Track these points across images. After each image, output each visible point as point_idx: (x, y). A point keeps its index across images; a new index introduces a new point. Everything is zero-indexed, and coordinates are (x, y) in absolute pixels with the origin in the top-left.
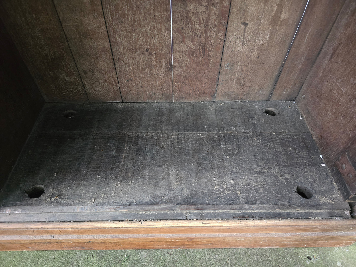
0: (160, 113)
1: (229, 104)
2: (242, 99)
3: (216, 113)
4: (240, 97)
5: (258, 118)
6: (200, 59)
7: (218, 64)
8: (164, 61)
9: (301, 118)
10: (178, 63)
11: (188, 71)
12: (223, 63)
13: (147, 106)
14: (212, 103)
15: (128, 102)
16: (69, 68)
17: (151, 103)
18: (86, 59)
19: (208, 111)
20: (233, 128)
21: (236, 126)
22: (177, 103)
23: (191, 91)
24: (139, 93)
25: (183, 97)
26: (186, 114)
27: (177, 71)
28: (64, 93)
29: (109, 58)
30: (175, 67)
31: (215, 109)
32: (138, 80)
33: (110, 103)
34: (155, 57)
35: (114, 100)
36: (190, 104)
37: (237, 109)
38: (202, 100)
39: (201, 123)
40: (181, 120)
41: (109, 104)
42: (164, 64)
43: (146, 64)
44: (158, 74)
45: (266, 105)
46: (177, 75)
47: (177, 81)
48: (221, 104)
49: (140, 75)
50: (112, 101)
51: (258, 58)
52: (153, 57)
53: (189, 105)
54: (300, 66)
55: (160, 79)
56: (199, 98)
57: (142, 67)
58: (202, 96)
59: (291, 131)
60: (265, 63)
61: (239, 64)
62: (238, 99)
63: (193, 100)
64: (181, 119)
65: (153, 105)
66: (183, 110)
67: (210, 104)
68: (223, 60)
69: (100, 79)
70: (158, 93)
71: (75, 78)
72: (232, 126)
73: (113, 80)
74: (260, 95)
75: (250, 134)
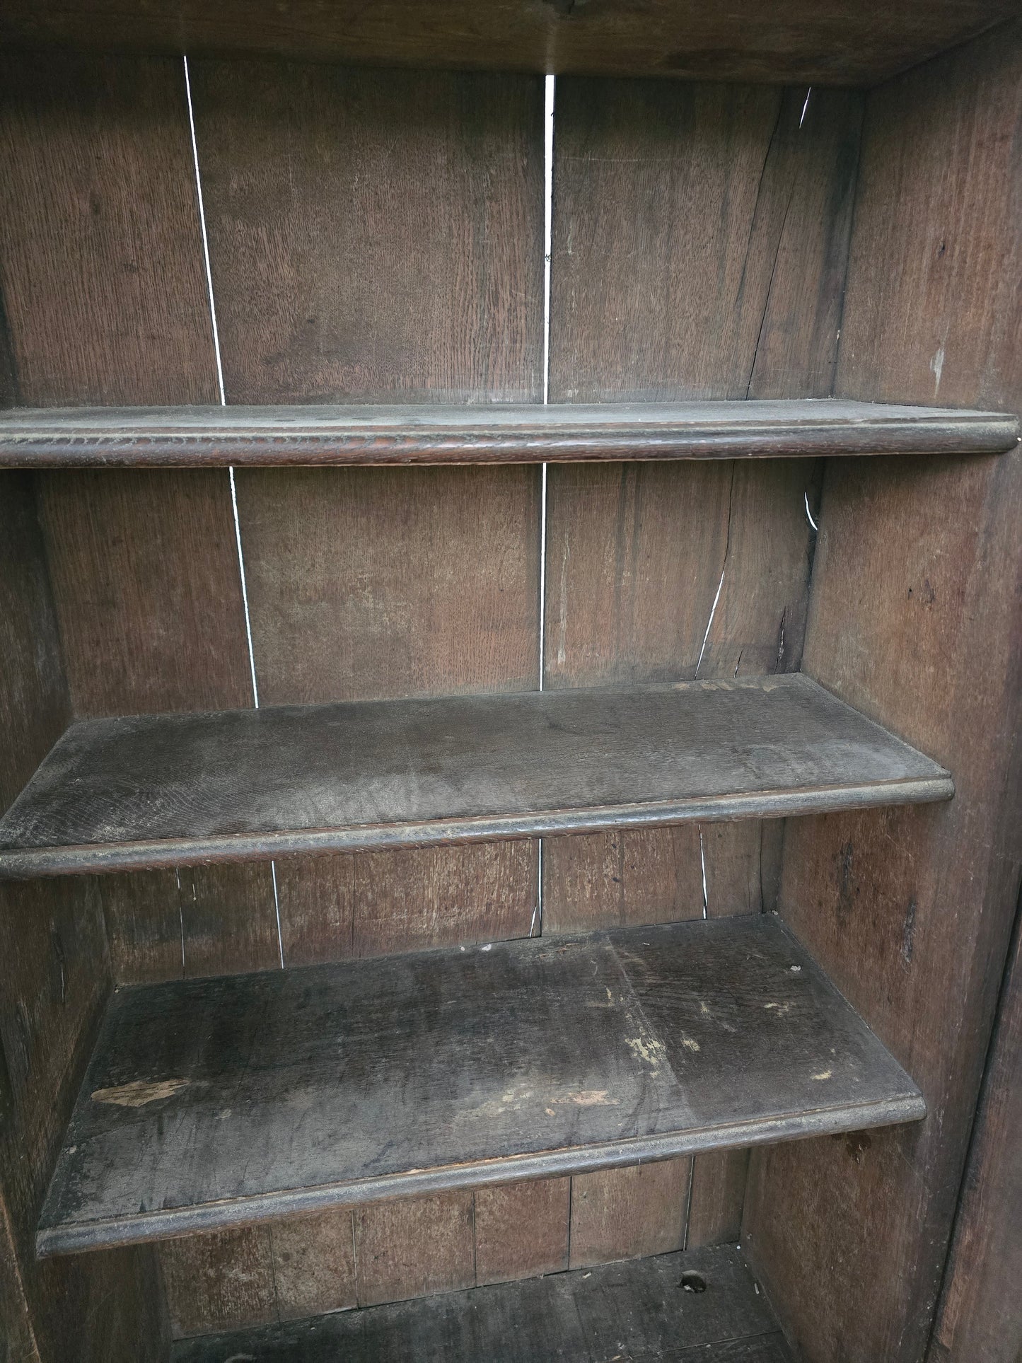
0: (451, 1327)
1: (602, 1274)
2: (627, 1255)
3: (577, 1306)
4: (622, 1251)
5: (668, 1304)
6: (529, 1193)
7: (566, 1197)
8: (456, 1207)
9: (758, 1293)
10: (486, 1206)
11: (506, 1217)
12: (575, 1194)
13: (416, 1309)
14: (564, 1276)
15: (372, 1305)
16: (254, 1255)
17: (423, 1300)
18: (295, 1231)
19: (559, 1302)
20: (620, 1344)
21: (626, 1339)
22: (486, 1290)
23: (515, 1257)
24: (398, 1281)
25: (498, 1272)
26: (510, 1318)
27: (483, 1221)
28: (226, 1310)
29: (345, 1221)
30: (479, 1214)
31: (574, 1294)
32: (400, 1253)
33: (330, 1317)
34: (438, 1203)
35: (340, 1306)
36: (514, 1285)
37: (622, 1285)
38: (540, 1271)
39: (548, 1340)
40: (503, 1342)
41: (326, 1318)
42: (457, 1213)
43: (419, 1220)
44: (442, 1234)
45: (682, 1264)
46: (483, 1228)
47: (484, 1240)
48: (585, 1277)
49: (406, 1242)
50: (334, 1309)
51: (640, 1173)
52: (435, 1204)
53: (513, 1290)
54: (723, 1176)
55: (447, 1243)
56: (534, 1269)
57: (410, 1226)
58: (540, 1263)
59: (744, 1332)
60: (656, 1180)
61: (606, 1190)
62: (619, 1256)
63: (520, 1276)
64: (501, 1339)
65: (431, 1303)
66: (503, 1307)
67: (560, 1279)
68: (575, 1189)
69: (316, 1265)
70: (443, 1272)
71: (260, 1274)
72: (618, 1338)
73: (344, 1263)
74: (663, 1240)
75: (658, 1356)
